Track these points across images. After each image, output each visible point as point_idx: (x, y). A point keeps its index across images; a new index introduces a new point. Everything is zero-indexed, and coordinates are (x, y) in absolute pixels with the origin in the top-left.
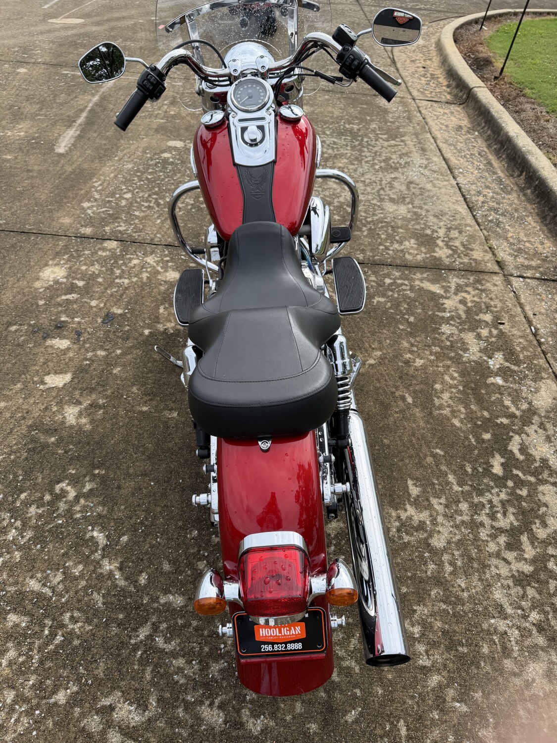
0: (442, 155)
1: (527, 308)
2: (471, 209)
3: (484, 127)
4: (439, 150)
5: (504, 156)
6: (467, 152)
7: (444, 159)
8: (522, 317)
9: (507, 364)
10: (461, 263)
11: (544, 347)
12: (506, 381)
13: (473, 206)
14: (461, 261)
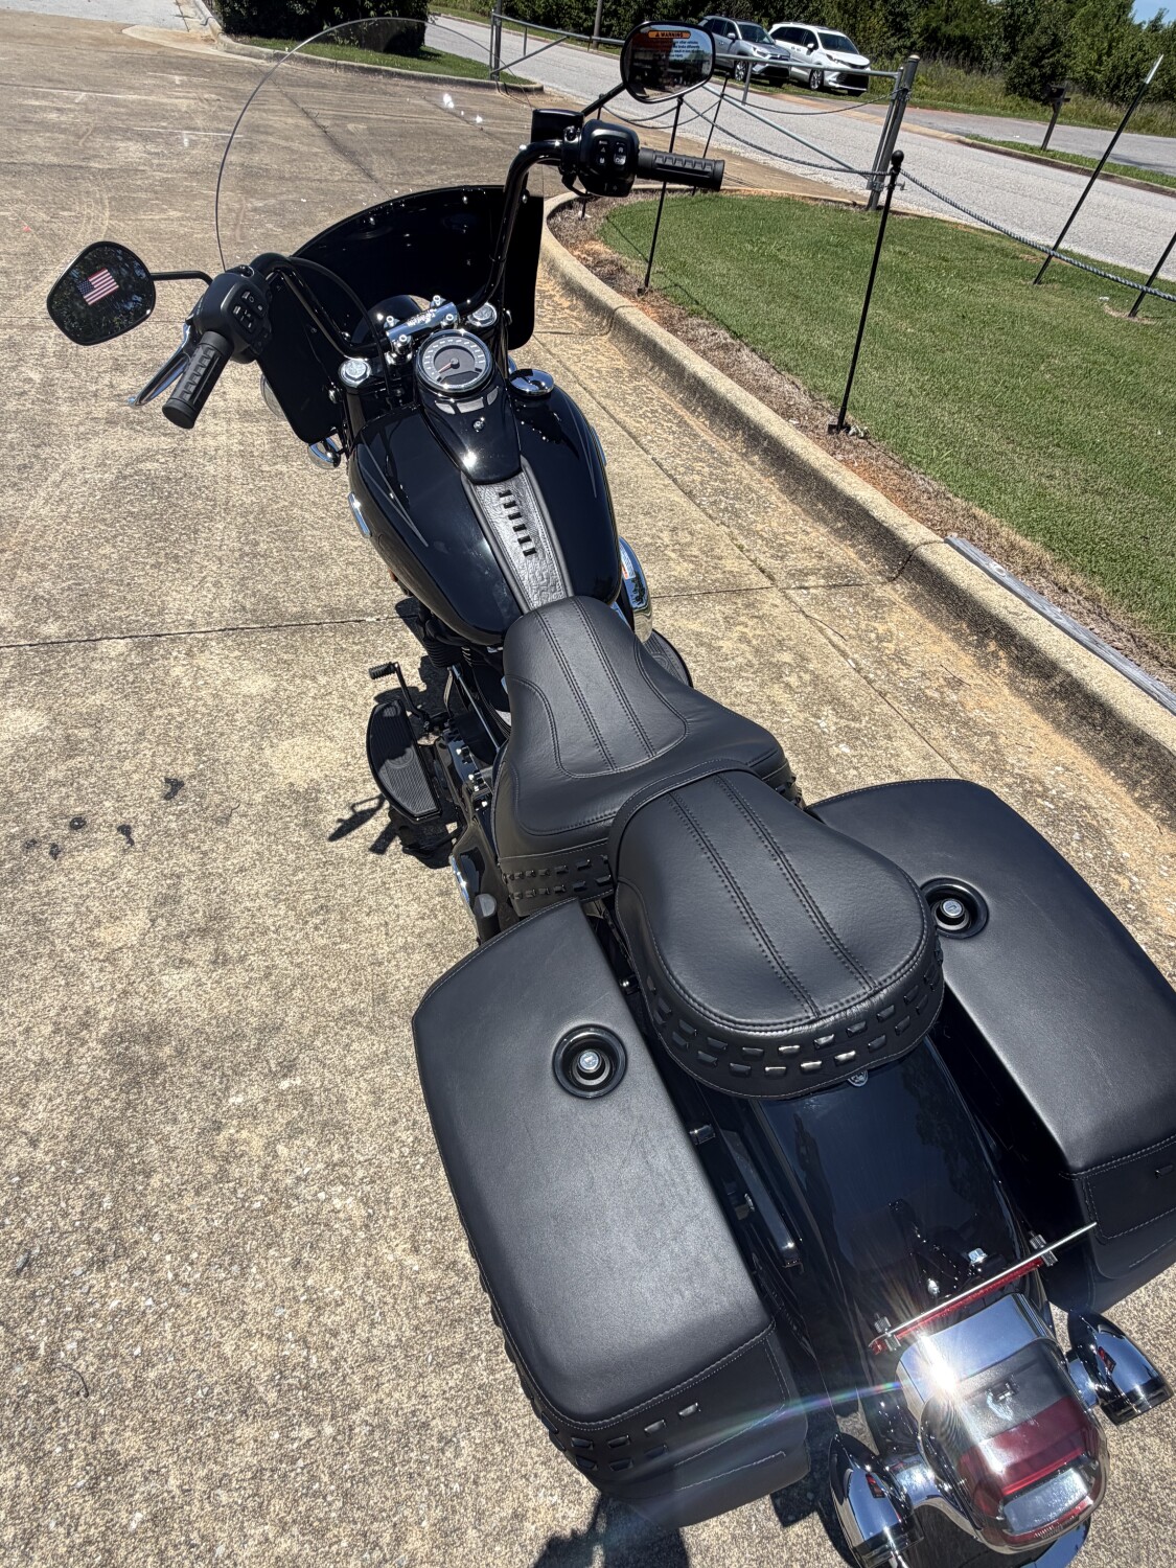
0: (612, 416)
1: (829, 632)
2: (690, 495)
3: (653, 367)
4: (604, 408)
5: (699, 409)
6: (645, 408)
7: (618, 423)
8: (830, 646)
9: (843, 723)
10: (715, 581)
11: (876, 686)
12: (854, 747)
13: (691, 492)
14: (713, 578)
